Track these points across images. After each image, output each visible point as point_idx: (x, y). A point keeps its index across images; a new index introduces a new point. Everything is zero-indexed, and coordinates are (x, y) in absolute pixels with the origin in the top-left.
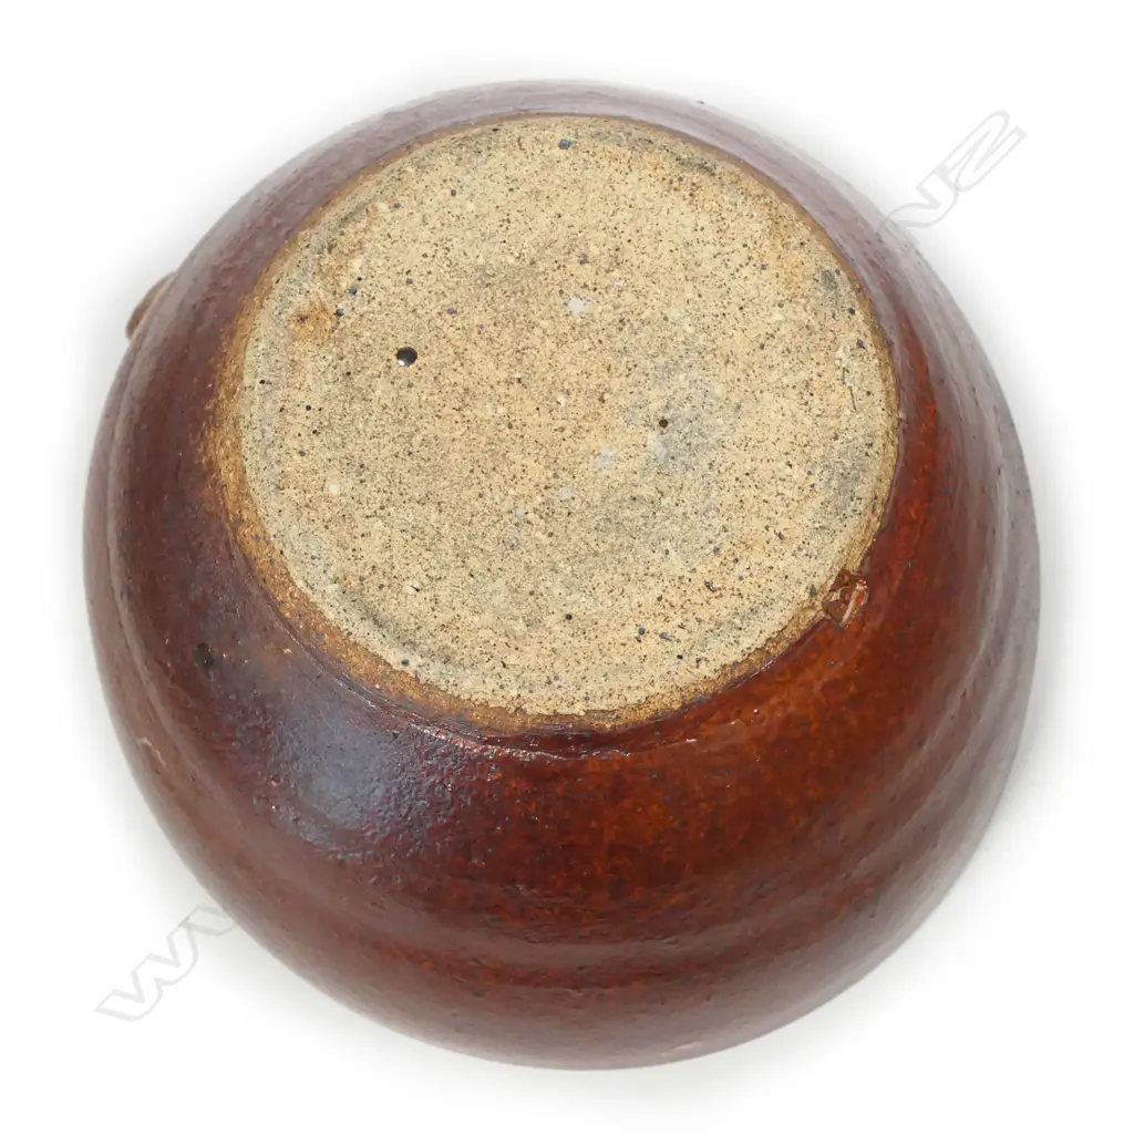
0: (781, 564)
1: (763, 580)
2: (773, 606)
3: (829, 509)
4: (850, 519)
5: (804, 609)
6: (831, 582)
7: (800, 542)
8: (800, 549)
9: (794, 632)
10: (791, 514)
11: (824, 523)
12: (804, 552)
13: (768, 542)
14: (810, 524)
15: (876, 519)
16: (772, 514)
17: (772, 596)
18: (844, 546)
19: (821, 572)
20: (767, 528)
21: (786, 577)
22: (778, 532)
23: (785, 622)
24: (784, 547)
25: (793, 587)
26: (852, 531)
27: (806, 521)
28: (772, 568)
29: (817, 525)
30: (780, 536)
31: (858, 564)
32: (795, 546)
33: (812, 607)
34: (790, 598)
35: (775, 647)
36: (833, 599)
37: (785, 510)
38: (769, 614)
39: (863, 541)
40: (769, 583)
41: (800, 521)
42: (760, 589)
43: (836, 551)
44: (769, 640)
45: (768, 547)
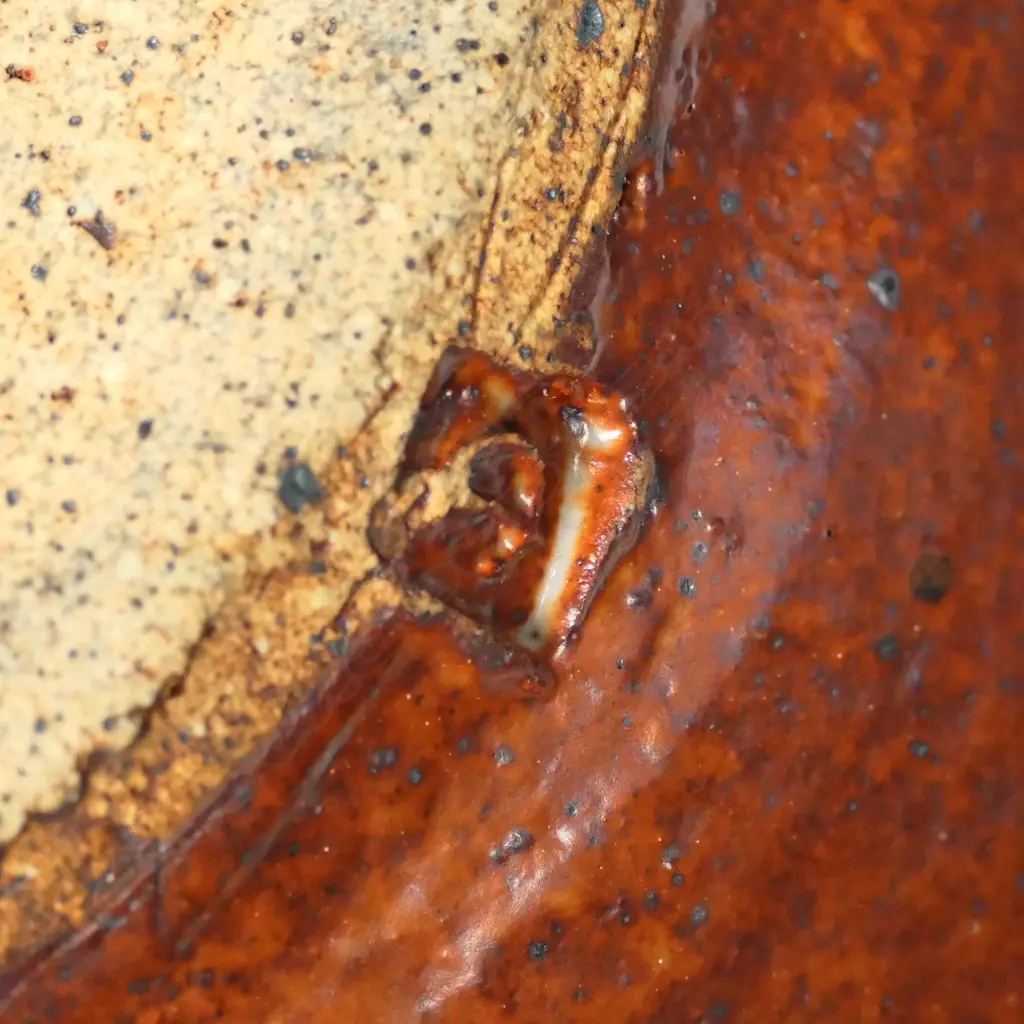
0: (113, 371)
1: (30, 464)
2: (86, 587)
3: (333, 59)
4: (444, 90)
5: (262, 581)
6: (398, 421)
7: (204, 246)
8: (204, 280)
9: (239, 705)
10: (145, 115)
11: (315, 131)
12: (227, 290)
13: (41, 273)
14: (244, 147)
15: (610, 76)
16: (53, 133)
17: (77, 535)
18: (441, 229)
19: (324, 377)
20: (30, 202)
21: (145, 429)
22: (85, 213)
23: (166, 658)
24: (121, 282)
25: (182, 475)
26: (465, 149)
27: (226, 141)
28: (67, 395)
29: (281, 147)
30: (99, 231)
31: (546, 312)
32: (178, 272)
33: (317, 562)
34: (175, 533)
35: (144, 797)
36: (436, 508)
37: (118, 99)
38: (74, 631)
39: (555, 193)
40: (61, 473)
41: (189, 141)
42: (19, 512)
43: (395, 259)
44: (90, 763)
45: (43, 298)
